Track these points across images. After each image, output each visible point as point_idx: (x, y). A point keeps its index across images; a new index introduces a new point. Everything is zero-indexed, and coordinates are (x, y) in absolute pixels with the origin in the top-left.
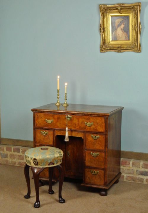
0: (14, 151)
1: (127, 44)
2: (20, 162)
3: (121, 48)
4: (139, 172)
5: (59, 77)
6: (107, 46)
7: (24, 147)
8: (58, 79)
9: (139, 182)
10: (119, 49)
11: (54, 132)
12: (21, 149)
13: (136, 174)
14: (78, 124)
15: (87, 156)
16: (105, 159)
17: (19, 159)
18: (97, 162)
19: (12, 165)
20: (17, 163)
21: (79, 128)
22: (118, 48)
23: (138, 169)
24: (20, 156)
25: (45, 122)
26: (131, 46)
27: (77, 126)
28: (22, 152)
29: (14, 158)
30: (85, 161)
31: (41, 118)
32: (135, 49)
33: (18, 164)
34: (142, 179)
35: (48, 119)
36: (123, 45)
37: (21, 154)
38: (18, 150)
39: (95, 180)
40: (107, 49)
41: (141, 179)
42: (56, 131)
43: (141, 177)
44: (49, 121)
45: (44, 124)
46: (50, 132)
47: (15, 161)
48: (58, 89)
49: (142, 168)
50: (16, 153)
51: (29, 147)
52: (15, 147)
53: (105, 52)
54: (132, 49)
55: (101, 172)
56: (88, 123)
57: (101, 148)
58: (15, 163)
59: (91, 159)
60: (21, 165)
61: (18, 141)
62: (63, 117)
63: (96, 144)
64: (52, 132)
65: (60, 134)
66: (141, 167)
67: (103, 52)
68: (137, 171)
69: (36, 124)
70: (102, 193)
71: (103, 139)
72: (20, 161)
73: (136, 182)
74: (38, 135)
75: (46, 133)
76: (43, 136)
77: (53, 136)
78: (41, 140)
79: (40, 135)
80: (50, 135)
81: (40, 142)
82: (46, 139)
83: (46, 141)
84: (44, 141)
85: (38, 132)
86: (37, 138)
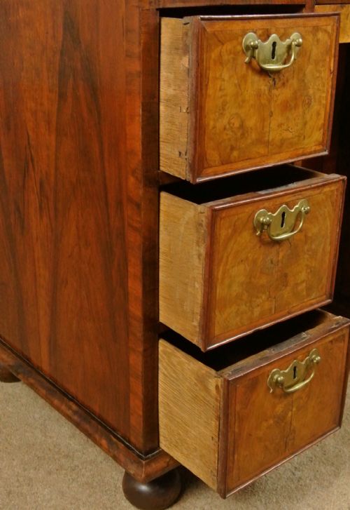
74: (224, 80)
75: (289, 47)
76: (263, 87)
77: (332, 69)
78: (243, 134)
79: (236, 82)
80: (310, 67)
81: (232, 149)
82: (286, 107)
83: (280, 125)
84: (267, 138)
85: (220, 55)
86: (212, 123)
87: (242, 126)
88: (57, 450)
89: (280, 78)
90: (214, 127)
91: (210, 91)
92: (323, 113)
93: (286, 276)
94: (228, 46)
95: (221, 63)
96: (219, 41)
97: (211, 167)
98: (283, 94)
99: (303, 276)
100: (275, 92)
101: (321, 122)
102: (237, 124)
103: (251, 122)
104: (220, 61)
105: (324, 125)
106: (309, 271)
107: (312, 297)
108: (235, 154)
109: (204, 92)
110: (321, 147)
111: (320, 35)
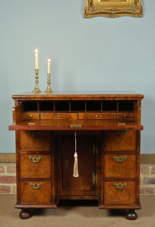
1: (124, 6)
3: (116, 10)
4: (147, 180)
5: (36, 51)
6: (95, 9)
8: (36, 54)
9: (148, 194)
10: (113, 12)
13: (144, 183)
15: (107, 163)
16: (136, 164)
18: (124, 170)
22: (112, 10)
23: (146, 176)
26: (129, 8)
30: (105, 171)
32: (137, 12)
34: (152, 189)
36: (118, 6)
39: (121, 198)
40: (94, 12)
41: (150, 190)
43: (151, 187)
48: (37, 68)
49: (152, 174)
53: (91, 17)
54: (133, 12)
55: (130, 184)
57: (130, 148)
59: (114, 166)
63: (122, 143)
66: (150, 173)
67: (89, 18)
68: (145, 178)
70: (130, 215)
71: (133, 134)
73: (144, 194)
81: (27, 147)
86: (22, 142)
93: (38, 170)
97: (22, 149)
106: (44, 170)
107: (46, 176)
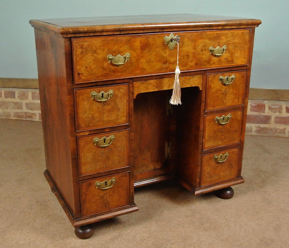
0: (6, 97)
2: (17, 113)
7: (21, 90)
11: (131, 89)
12: (17, 92)
14: (194, 53)
15: (207, 128)
17: (14, 108)
18: (227, 135)
19: (4, 118)
20: (12, 115)
21: (196, 64)
24: (16, 103)
25: (105, 65)
27: (191, 62)
28: (19, 96)
29: (7, 108)
31: (95, 52)
33: (14, 116)
35: (115, 53)
37: (17, 100)
38: (12, 95)
39: (221, 174)
42: (136, 84)
44: (120, 60)
45: (104, 69)
46: (119, 89)
47: (8, 111)
50: (9, 100)
51: (29, 88)
52: (7, 90)
55: (233, 152)
56: (215, 47)
58: (9, 115)
59: (215, 132)
60: (19, 116)
61: (10, 80)
62: (159, 41)
64: (123, 89)
65: (147, 88)
69: (79, 74)
71: (242, 81)
72: (16, 111)
74: (84, 104)
75: (108, 95)
76: (100, 106)
77: (128, 99)
78: (93, 119)
79: (89, 105)
80: (118, 99)
81: (90, 123)
82: (109, 111)
83: (108, 116)
84: (103, 120)
85: (83, 98)
86: (81, 116)
87: (93, 116)
88: (62, 217)
89: (106, 103)
90: (82, 117)
91: (80, 108)
92: (125, 112)
93: (108, 157)
94: (86, 95)
95: (83, 100)
96: (82, 95)
97: (82, 128)
98: (108, 107)
99: (116, 158)
100: (104, 107)
101: (125, 115)
102: (91, 116)
103: (96, 115)
104: (83, 99)
105: (126, 116)
106: (118, 156)
107: (121, 165)
108: (91, 124)
109: (78, 108)
110: (126, 122)
111: (121, 90)
